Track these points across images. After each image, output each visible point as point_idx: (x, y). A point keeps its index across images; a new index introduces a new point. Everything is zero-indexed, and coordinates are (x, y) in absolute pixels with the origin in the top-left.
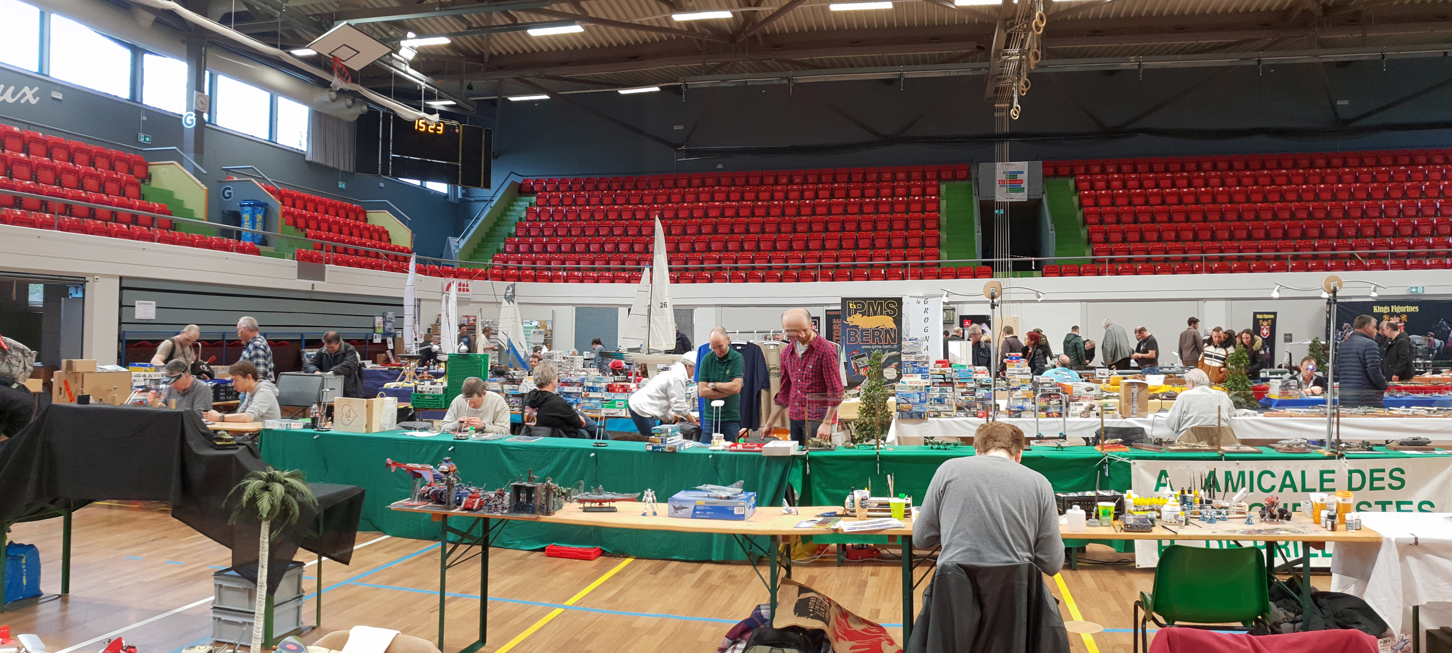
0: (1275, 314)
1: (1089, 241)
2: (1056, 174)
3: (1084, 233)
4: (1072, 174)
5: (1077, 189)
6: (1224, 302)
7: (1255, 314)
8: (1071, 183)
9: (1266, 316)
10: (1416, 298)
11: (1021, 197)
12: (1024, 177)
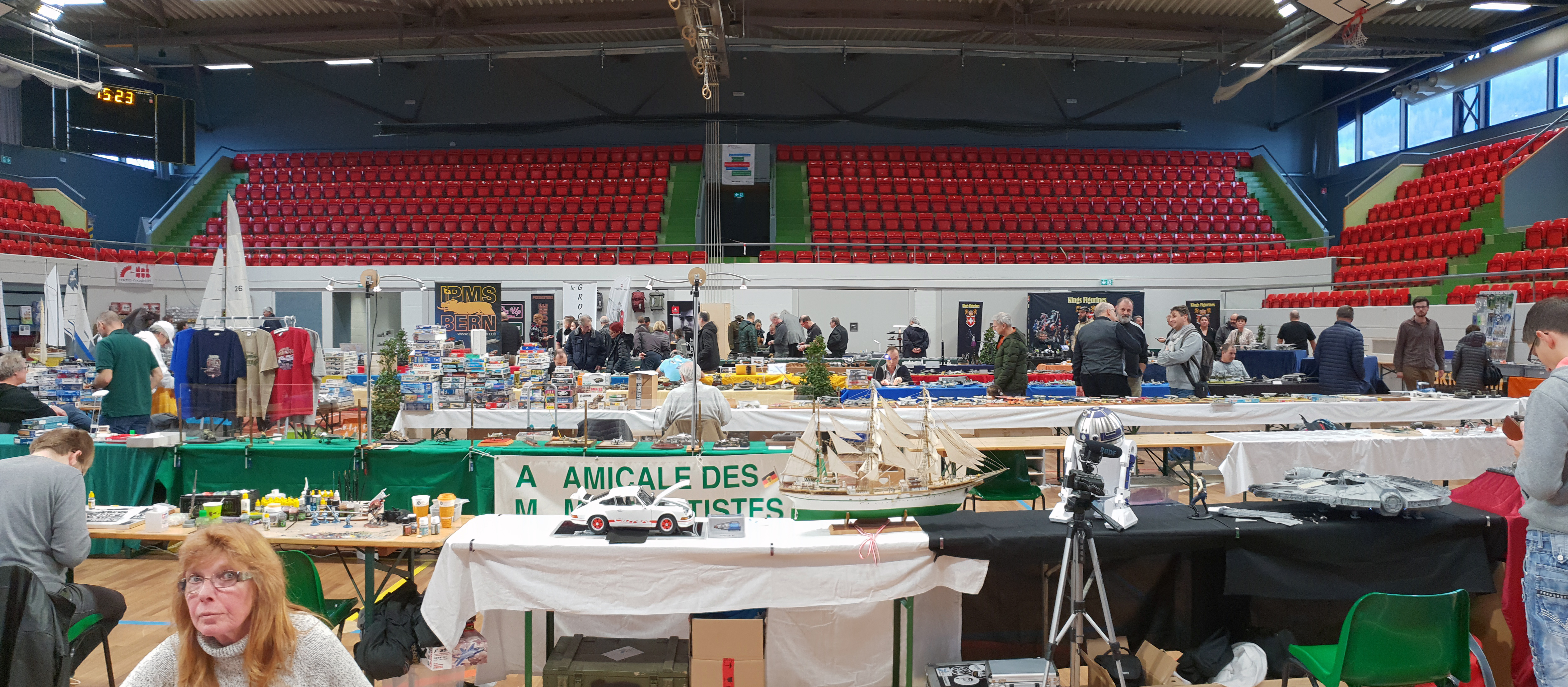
0: (981, 304)
1: (812, 228)
2: (791, 159)
3: (807, 220)
4: (806, 160)
5: (809, 174)
6: (934, 292)
7: (961, 304)
8: (803, 168)
9: (972, 306)
10: (1106, 290)
11: (748, 180)
12: (751, 160)
